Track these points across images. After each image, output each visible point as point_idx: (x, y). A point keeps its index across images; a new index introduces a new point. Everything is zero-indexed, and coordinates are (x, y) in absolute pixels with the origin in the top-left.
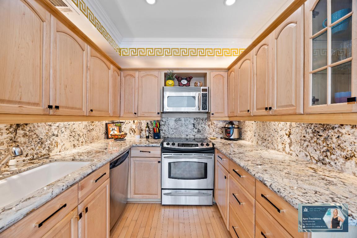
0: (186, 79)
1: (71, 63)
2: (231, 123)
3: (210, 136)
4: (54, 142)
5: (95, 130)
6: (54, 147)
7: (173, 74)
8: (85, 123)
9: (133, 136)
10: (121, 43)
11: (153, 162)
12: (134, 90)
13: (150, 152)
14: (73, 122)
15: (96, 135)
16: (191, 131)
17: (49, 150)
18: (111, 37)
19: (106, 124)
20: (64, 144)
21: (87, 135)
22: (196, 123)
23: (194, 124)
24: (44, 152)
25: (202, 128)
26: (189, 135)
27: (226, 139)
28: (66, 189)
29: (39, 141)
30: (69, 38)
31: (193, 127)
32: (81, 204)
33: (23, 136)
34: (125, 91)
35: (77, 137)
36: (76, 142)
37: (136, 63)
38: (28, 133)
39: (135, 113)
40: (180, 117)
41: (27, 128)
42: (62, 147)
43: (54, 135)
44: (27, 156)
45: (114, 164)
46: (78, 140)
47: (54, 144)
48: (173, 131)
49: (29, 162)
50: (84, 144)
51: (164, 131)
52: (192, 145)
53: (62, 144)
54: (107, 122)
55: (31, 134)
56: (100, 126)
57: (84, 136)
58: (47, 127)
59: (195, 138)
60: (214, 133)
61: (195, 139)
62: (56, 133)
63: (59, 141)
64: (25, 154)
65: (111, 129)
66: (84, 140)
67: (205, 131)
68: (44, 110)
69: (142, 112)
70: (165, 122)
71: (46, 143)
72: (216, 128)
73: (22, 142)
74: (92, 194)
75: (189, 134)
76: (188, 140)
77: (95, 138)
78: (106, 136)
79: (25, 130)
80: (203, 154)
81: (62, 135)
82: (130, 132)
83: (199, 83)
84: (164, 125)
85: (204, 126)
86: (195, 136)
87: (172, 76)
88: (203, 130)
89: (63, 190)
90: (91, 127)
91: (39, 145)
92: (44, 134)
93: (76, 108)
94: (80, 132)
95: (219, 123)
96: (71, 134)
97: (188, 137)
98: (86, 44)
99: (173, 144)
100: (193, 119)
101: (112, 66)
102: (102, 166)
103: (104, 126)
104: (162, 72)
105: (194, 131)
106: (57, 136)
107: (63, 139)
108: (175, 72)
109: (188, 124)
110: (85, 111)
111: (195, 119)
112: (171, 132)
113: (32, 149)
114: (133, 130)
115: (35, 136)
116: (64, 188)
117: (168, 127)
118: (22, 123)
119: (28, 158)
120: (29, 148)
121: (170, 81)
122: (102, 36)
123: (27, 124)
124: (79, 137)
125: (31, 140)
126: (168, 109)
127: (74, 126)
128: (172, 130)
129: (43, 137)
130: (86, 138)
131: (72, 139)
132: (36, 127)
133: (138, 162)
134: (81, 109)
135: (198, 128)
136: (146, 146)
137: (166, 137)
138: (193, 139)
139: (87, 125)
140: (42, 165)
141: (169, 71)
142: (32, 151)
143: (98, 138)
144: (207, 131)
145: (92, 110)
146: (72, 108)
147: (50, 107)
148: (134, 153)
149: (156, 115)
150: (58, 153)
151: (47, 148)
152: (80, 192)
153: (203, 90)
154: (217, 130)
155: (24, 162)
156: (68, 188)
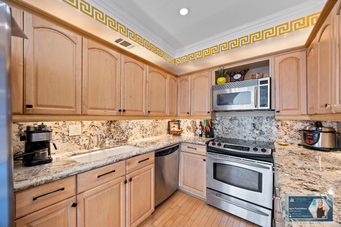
0: (240, 73)
1: (134, 81)
2: (318, 124)
3: (280, 140)
4: (130, 133)
5: (158, 126)
6: (130, 136)
7: (224, 70)
8: (151, 121)
9: (189, 133)
10: (176, 54)
11: (200, 159)
12: (187, 92)
13: (196, 149)
14: (142, 120)
15: (160, 130)
16: (250, 132)
17: (127, 138)
18: (166, 53)
19: (169, 122)
20: (136, 135)
21: (152, 130)
22: (258, 123)
23: (254, 124)
24: (124, 138)
25: (266, 129)
26: (247, 137)
27: (306, 147)
28: (116, 161)
29: (122, 131)
30: (133, 65)
31: (253, 128)
32: (128, 175)
33: (114, 128)
34: (180, 94)
35: (145, 131)
36: (144, 135)
37: (190, 68)
38: (116, 126)
39: (188, 113)
40: (235, 116)
41: (116, 124)
42: (135, 137)
43: (130, 128)
44: (115, 139)
45: (160, 153)
46: (146, 133)
47: (130, 134)
48: (227, 131)
49: (116, 143)
50: (150, 136)
51: (217, 131)
52: (242, 148)
53: (135, 135)
54: (170, 120)
55: (117, 127)
56: (163, 124)
57: (150, 130)
58: (126, 123)
59: (256, 141)
60: (286, 137)
61: (255, 143)
62: (131, 127)
63: (133, 133)
64: (114, 138)
65: (172, 126)
66: (150, 133)
67: (271, 133)
68: (117, 113)
69: (195, 112)
70: (219, 121)
71: (126, 133)
72: (289, 130)
73: (113, 131)
74: (137, 171)
75: (248, 135)
76: (246, 142)
77: (159, 132)
78: (168, 131)
79: (114, 125)
80: (256, 161)
81: (135, 128)
82: (187, 130)
83: (257, 75)
84: (218, 124)
85: (269, 127)
86: (255, 138)
87: (224, 73)
88: (268, 132)
89: (113, 161)
90: (156, 124)
91: (122, 134)
92: (124, 127)
93: (138, 111)
94: (147, 128)
95: (295, 124)
96: (141, 128)
97: (246, 139)
98: (145, 65)
99: (219, 145)
100: (253, 118)
101: (168, 76)
102: (146, 153)
103: (167, 124)
104: (212, 71)
105: (254, 133)
106: (132, 129)
107: (136, 131)
108: (226, 68)
109: (246, 123)
110: (144, 112)
111: (255, 118)
112: (225, 132)
113: (118, 136)
114: (189, 128)
115: (119, 128)
116: (114, 160)
117: (222, 127)
118: (113, 120)
119: (116, 141)
120: (116, 135)
121: (221, 78)
122: (157, 55)
123: (115, 121)
124: (147, 131)
125: (117, 130)
126: (217, 108)
127: (143, 123)
128: (227, 129)
129: (124, 129)
130: (151, 132)
131: (142, 131)
132: (120, 123)
133: (186, 156)
134: (142, 111)
135: (260, 129)
136: (192, 143)
137: (220, 137)
138: (253, 142)
139: (153, 123)
140: (120, 146)
141: (219, 68)
142: (118, 137)
143: (161, 133)
144: (275, 134)
145: (149, 112)
146: (135, 111)
147: (120, 111)
148: (183, 147)
149: (206, 114)
150: (132, 140)
151: (126, 136)
152: (127, 167)
153: (262, 82)
154: (292, 133)
155: (114, 143)
156: (117, 162)
